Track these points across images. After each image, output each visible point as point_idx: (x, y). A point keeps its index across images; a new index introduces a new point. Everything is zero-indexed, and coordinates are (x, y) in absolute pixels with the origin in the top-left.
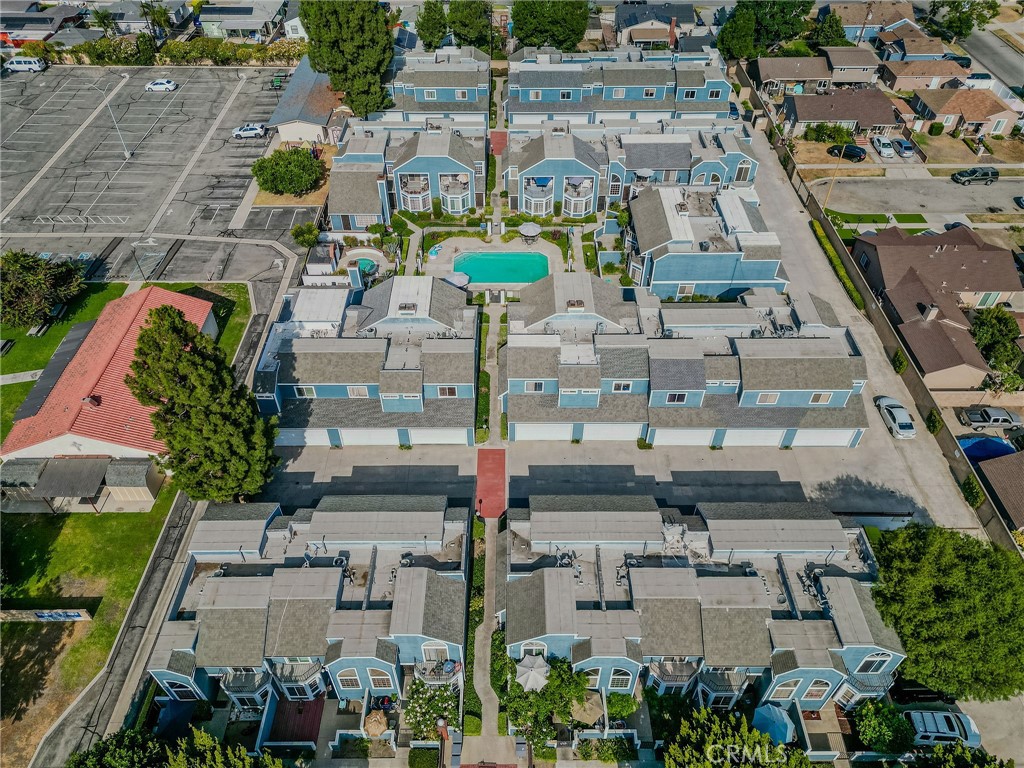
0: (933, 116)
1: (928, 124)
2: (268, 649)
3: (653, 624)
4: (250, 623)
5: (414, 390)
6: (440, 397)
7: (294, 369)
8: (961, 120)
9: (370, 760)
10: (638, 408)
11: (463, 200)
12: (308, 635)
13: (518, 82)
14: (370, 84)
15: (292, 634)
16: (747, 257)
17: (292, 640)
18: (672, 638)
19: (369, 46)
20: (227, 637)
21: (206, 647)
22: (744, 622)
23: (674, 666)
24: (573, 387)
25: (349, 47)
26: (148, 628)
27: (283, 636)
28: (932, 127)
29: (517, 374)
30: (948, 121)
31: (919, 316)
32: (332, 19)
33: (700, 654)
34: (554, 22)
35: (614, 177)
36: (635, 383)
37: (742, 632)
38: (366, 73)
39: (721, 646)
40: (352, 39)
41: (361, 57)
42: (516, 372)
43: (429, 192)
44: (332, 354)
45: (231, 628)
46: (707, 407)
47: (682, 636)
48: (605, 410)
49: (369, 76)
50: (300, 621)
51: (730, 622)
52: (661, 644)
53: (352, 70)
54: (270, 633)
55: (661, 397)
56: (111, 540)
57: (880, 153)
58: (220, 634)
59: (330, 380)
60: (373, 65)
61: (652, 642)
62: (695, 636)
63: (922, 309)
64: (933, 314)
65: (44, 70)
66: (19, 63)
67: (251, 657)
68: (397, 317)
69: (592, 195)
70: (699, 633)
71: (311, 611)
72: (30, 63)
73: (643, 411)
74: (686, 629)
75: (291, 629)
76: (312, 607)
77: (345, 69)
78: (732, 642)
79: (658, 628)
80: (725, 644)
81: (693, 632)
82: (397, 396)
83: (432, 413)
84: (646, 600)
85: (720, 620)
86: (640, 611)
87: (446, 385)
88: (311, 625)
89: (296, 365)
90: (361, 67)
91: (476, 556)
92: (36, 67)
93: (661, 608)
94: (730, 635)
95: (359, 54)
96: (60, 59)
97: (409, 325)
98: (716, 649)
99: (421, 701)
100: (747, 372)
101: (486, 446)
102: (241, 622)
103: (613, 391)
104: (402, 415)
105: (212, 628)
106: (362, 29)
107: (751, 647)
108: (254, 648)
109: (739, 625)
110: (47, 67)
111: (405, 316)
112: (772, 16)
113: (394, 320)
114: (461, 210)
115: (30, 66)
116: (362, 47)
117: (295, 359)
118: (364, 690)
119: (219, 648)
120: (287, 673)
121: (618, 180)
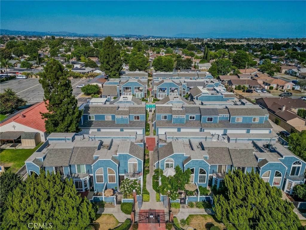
0: (270, 85)
1: (269, 87)
2: (71, 162)
3: (212, 154)
4: (66, 152)
5: (127, 115)
6: (134, 120)
7: (89, 110)
8: (278, 85)
9: (104, 208)
10: (198, 124)
11: (141, 94)
12: (86, 157)
13: (156, 76)
14: (116, 74)
15: (80, 157)
16: (225, 97)
17: (80, 159)
18: (220, 158)
19: (116, 63)
20: (57, 157)
21: (48, 160)
22: (245, 153)
23: (222, 174)
24: (177, 115)
25: (111, 63)
26: (25, 175)
27: (77, 158)
28: (270, 87)
29: (159, 113)
30: (275, 86)
31: (280, 110)
32: (108, 56)
33: (231, 164)
34: (165, 66)
35: (184, 89)
36: (196, 116)
37: (245, 156)
38: (115, 70)
39: (238, 160)
40: (112, 61)
41: (114, 66)
42: (159, 112)
43: (131, 92)
44: (101, 107)
45: (59, 154)
46: (220, 123)
47: (223, 158)
48: (187, 124)
49: (116, 71)
50: (84, 153)
51: (240, 153)
52: (216, 161)
53: (111, 69)
54: (72, 157)
55: (205, 119)
56: (18, 155)
57: (257, 92)
58: (54, 156)
59: (100, 113)
60: (117, 68)
61: (213, 160)
62: (228, 158)
63: (280, 109)
64: (284, 109)
65: (26, 79)
66: (20, 76)
67: (64, 163)
68: (122, 100)
69: (178, 93)
70: (230, 157)
71: (88, 150)
72: (23, 76)
73: (199, 125)
74: (224, 156)
75: (81, 155)
76: (89, 149)
77: (109, 69)
78: (242, 159)
79: (214, 156)
80: (240, 160)
81: (227, 157)
82: (121, 116)
83: (131, 124)
84: (209, 147)
85: (236, 152)
86: (207, 150)
87: (137, 115)
88: (88, 154)
89: (90, 109)
90: (114, 69)
91: (146, 159)
92: (24, 77)
93: (215, 150)
94: (241, 157)
95: (114, 65)
96: (31, 76)
97: (125, 104)
98: (237, 161)
99: (127, 183)
100: (231, 111)
101: (149, 137)
102: (63, 152)
103: (189, 119)
104: (122, 124)
105: (52, 154)
106: (115, 59)
107: (249, 161)
108: (66, 160)
109: (244, 154)
110: (27, 78)
111: (124, 100)
112: (221, 68)
113: (121, 102)
114: (140, 97)
115: (23, 77)
116: (114, 63)
117: (89, 108)
118: (104, 184)
119: (53, 160)
120: (76, 176)
121: (185, 90)
